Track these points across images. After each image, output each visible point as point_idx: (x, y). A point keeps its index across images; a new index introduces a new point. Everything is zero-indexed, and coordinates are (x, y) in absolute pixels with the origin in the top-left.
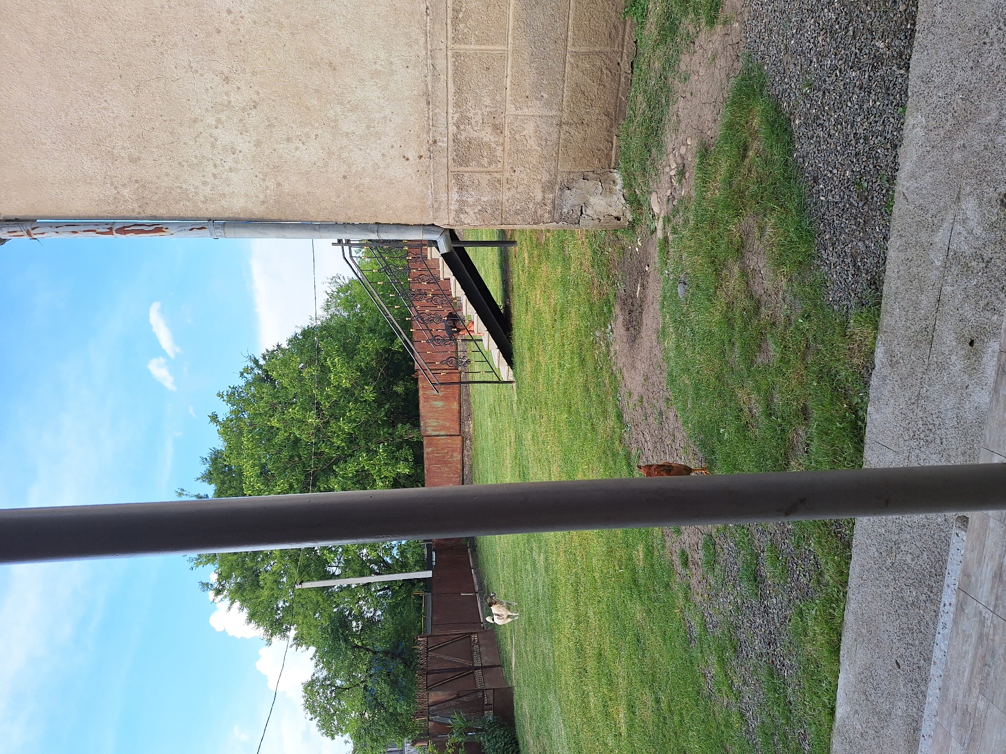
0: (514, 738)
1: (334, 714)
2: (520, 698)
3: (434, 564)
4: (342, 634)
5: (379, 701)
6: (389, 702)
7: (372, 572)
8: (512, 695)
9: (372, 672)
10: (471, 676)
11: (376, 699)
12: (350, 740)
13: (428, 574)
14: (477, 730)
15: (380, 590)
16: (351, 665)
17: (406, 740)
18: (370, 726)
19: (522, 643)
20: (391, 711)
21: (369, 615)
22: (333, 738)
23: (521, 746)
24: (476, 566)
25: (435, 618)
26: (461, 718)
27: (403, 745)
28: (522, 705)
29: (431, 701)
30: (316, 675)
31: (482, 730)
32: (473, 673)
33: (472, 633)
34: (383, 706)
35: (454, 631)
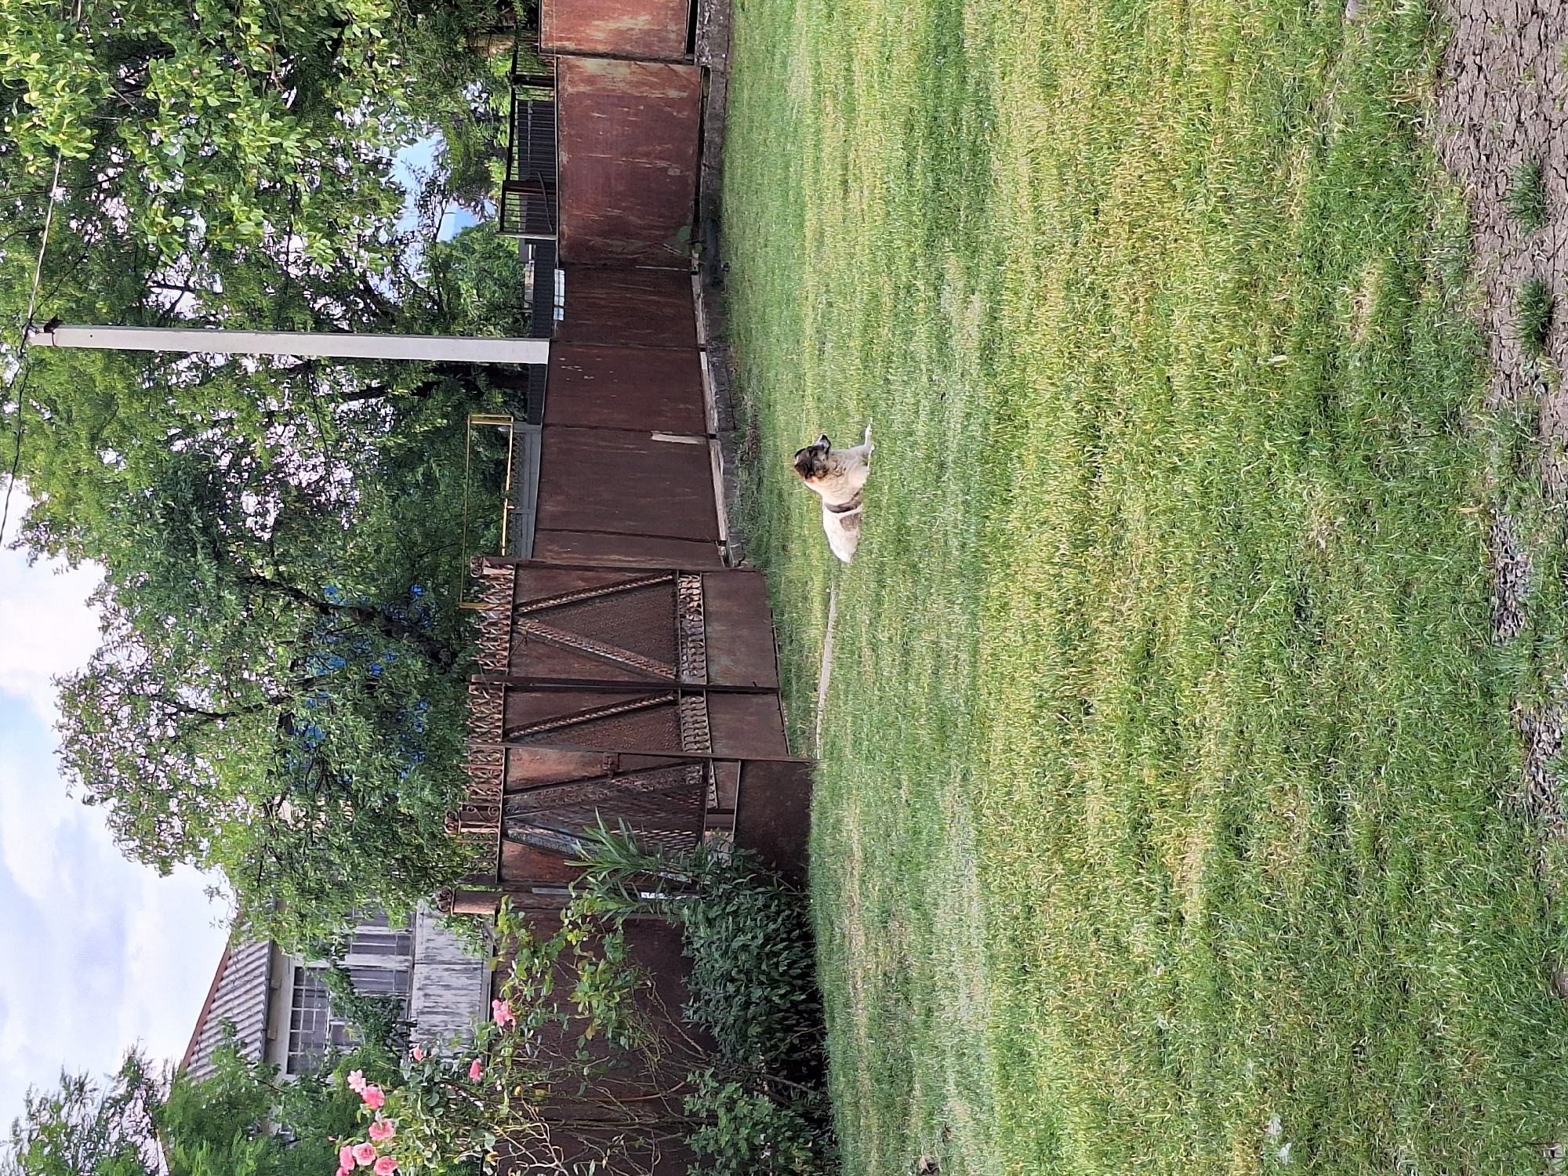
0: (800, 925)
1: (168, 795)
2: (836, 795)
3: (559, 315)
4: (205, 530)
5: (334, 768)
6: (367, 775)
7: (322, 324)
8: (807, 786)
9: (313, 672)
10: (669, 712)
11: (323, 762)
12: (226, 887)
13: (534, 352)
14: (672, 887)
15: (353, 396)
16: (236, 638)
17: (421, 905)
18: (297, 846)
19: (864, 616)
20: (376, 802)
21: (305, 477)
22: (165, 869)
23: (821, 950)
24: (720, 339)
25: (549, 507)
26: (620, 843)
27: (411, 921)
28: (839, 821)
29: (516, 773)
30: (108, 658)
31: (689, 888)
32: (674, 703)
33: (682, 573)
34: (345, 786)
35: (615, 559)
